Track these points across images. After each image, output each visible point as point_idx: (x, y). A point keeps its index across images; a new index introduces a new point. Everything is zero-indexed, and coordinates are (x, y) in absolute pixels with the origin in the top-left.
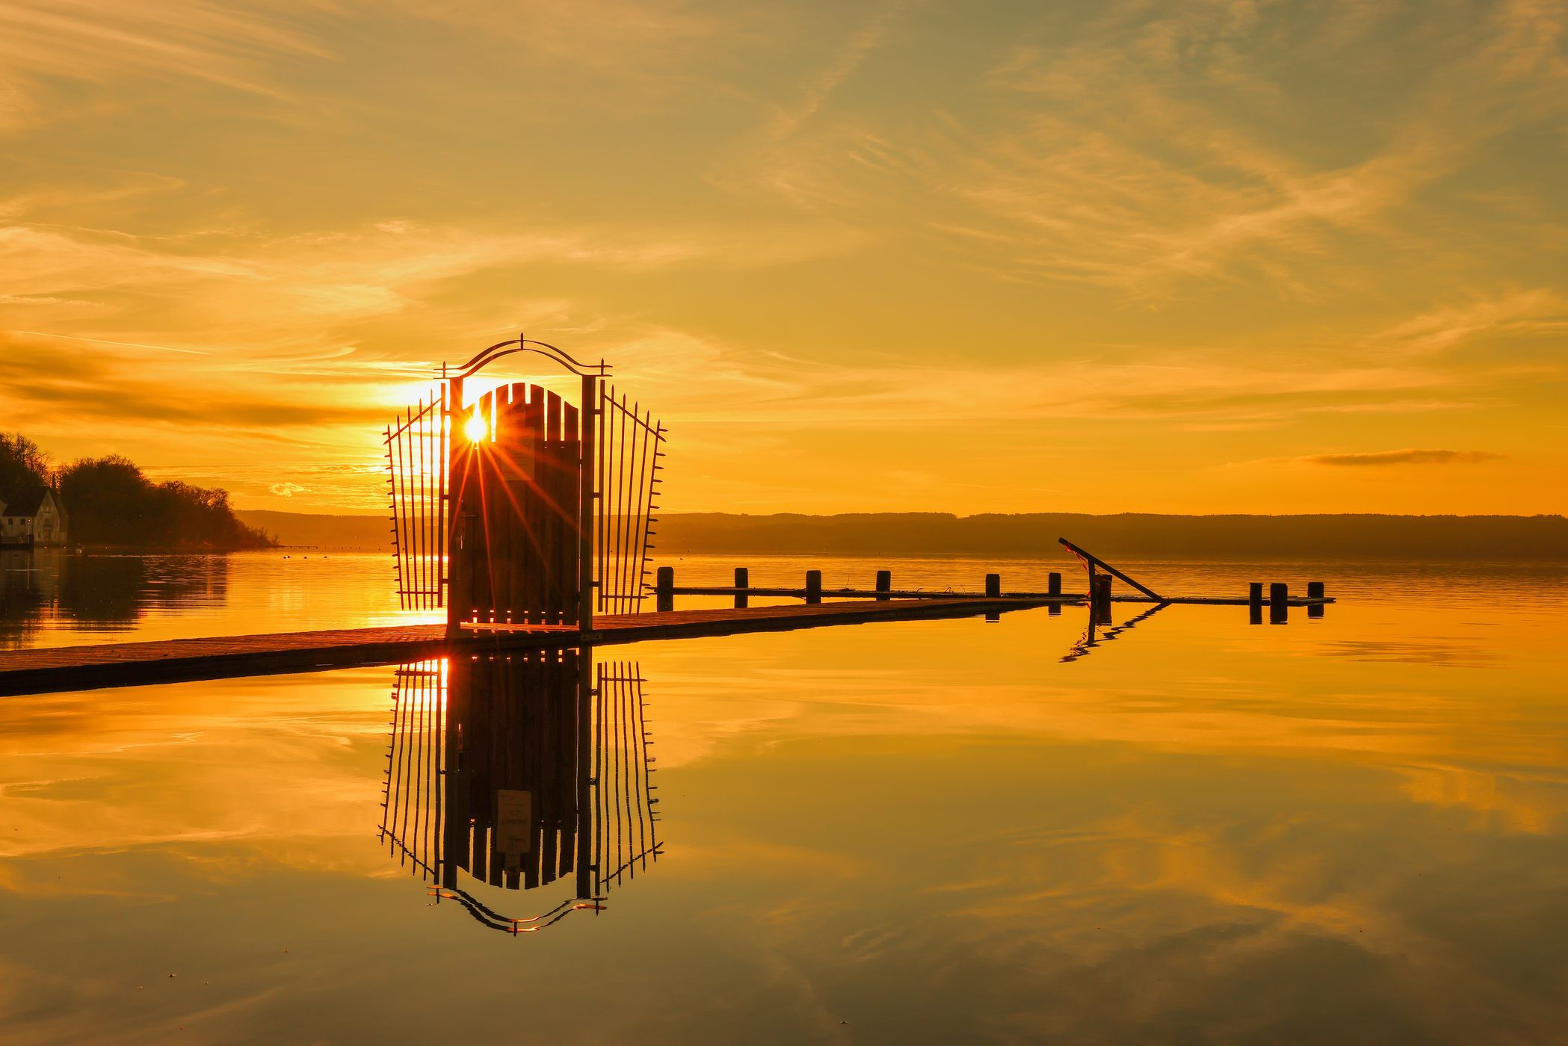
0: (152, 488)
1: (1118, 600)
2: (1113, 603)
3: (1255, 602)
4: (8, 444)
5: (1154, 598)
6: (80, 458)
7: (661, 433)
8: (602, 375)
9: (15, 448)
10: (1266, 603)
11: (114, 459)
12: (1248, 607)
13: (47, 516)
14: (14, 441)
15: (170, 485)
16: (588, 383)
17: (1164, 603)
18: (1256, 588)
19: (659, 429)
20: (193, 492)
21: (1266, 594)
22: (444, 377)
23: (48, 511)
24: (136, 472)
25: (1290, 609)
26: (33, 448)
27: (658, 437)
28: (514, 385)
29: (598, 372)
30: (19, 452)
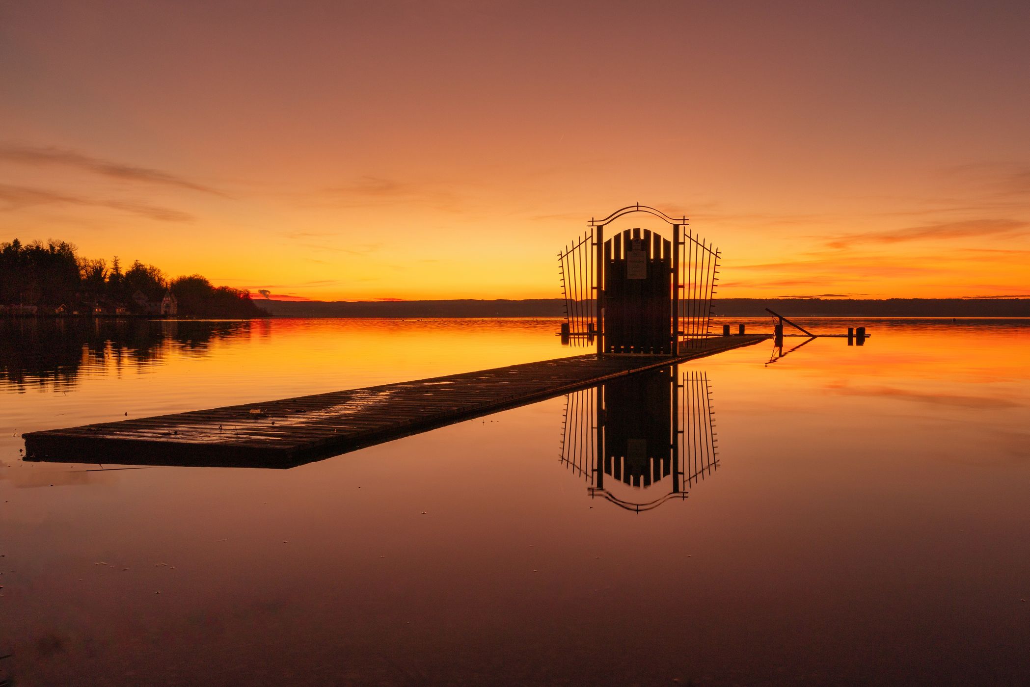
0: (215, 289)
1: (785, 336)
2: (784, 338)
3: (850, 337)
4: (146, 269)
5: (809, 335)
6: (180, 275)
7: (718, 255)
8: (684, 224)
9: (149, 271)
10: (855, 337)
11: (196, 276)
12: (847, 338)
13: (167, 302)
14: (148, 267)
15: (223, 288)
16: (676, 228)
17: (814, 337)
18: (851, 331)
19: (717, 252)
20: (233, 291)
21: (855, 332)
22: (593, 226)
23: (167, 300)
24: (207, 282)
25: (866, 338)
26: (159, 271)
27: (716, 256)
28: (634, 229)
29: (682, 222)
30: (150, 273)
